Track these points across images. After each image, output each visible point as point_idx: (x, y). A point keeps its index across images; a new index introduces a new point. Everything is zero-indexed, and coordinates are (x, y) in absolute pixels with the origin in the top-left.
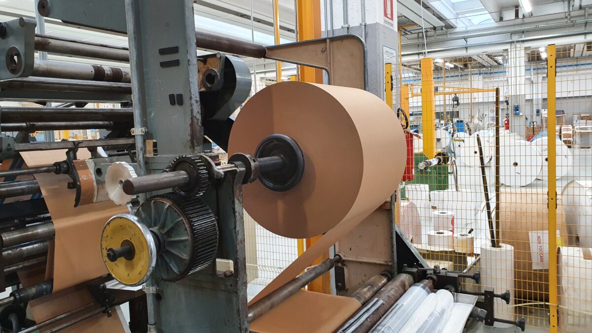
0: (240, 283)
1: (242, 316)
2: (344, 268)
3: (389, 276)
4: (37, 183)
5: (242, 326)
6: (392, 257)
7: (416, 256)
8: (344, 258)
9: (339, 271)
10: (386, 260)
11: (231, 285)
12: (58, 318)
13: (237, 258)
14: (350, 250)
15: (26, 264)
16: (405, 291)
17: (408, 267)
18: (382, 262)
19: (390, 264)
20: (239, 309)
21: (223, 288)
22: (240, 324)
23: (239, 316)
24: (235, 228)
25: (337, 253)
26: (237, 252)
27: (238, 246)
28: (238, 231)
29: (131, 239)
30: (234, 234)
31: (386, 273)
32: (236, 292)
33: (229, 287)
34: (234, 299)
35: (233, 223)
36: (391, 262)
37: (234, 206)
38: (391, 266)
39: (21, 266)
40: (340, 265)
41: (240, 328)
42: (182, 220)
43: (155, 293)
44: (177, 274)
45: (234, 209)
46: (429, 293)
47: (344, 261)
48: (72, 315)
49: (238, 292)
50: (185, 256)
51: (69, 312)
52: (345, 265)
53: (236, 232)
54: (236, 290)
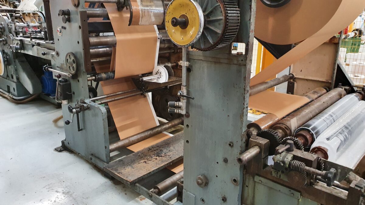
0: (248, 59)
1: (247, 81)
2: (294, 83)
3: (328, 89)
4: (106, 11)
5: (246, 88)
6: (332, 78)
7: (349, 79)
8: (295, 76)
9: (290, 85)
10: (327, 79)
11: (242, 60)
12: (117, 93)
13: (248, 42)
14: (301, 71)
15: (101, 59)
16: (341, 98)
17: (342, 86)
18: (324, 80)
19: (330, 81)
20: (245, 77)
21: (235, 62)
22: (245, 86)
23: (245, 81)
24: (250, 20)
25: (291, 73)
26: (249, 37)
27: (250, 33)
28: (252, 22)
29: (186, 14)
30: (249, 25)
31: (326, 87)
32: (245, 65)
33: (240, 62)
34: (243, 70)
35: (250, 16)
36: (331, 80)
37: (251, 4)
38: (330, 83)
39: (98, 60)
40: (292, 81)
41: (245, 89)
42: (219, 5)
43: (188, 66)
44: (212, 44)
45: (251, 6)
46: (359, 100)
47: (295, 78)
48: (125, 93)
49: (247, 65)
50: (219, 31)
51: (123, 91)
52: (295, 81)
53: (250, 23)
54: (245, 63)
